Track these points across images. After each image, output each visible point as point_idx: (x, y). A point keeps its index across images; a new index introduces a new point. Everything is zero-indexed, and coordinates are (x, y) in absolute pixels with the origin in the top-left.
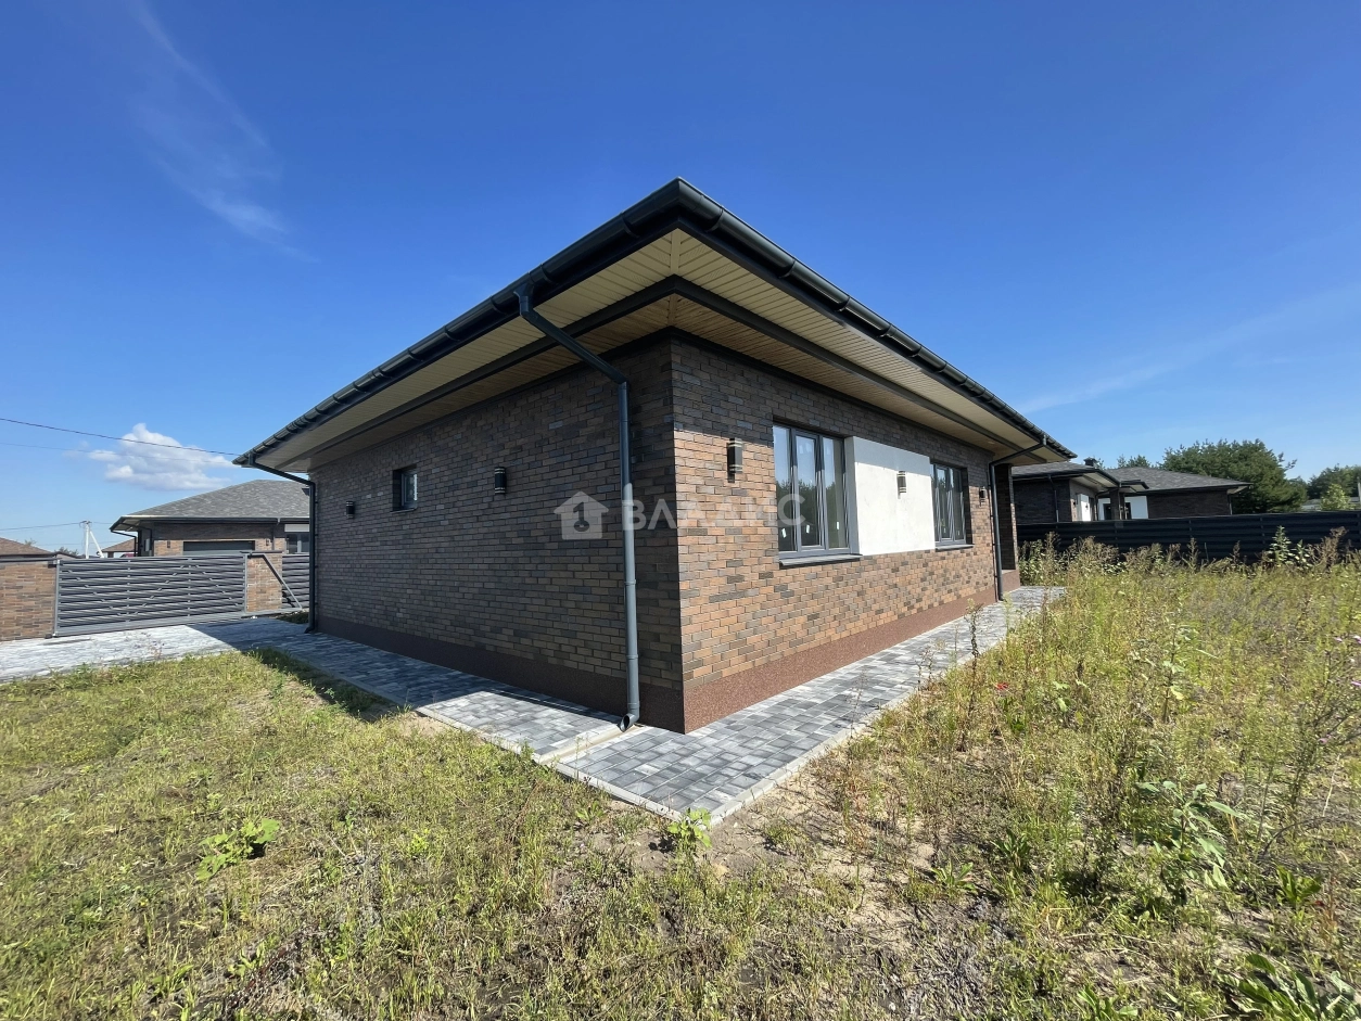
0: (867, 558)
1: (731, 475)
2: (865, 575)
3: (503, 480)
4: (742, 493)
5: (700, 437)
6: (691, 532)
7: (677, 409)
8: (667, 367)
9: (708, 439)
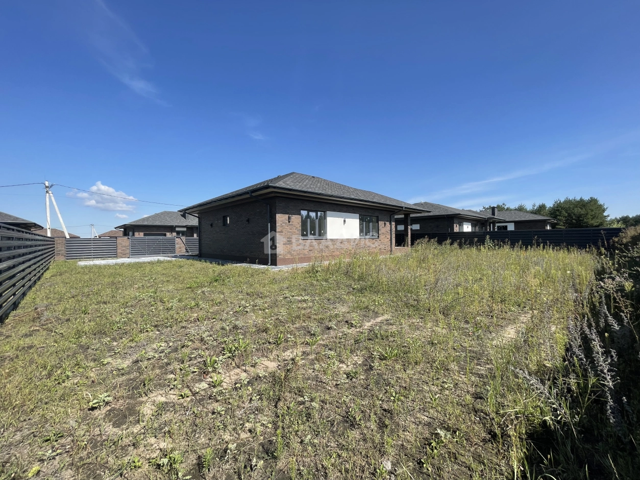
1: (289, 222)
3: (248, 221)
4: (292, 225)
5: (282, 215)
6: (279, 232)
7: (277, 210)
8: (275, 203)
9: (284, 215)
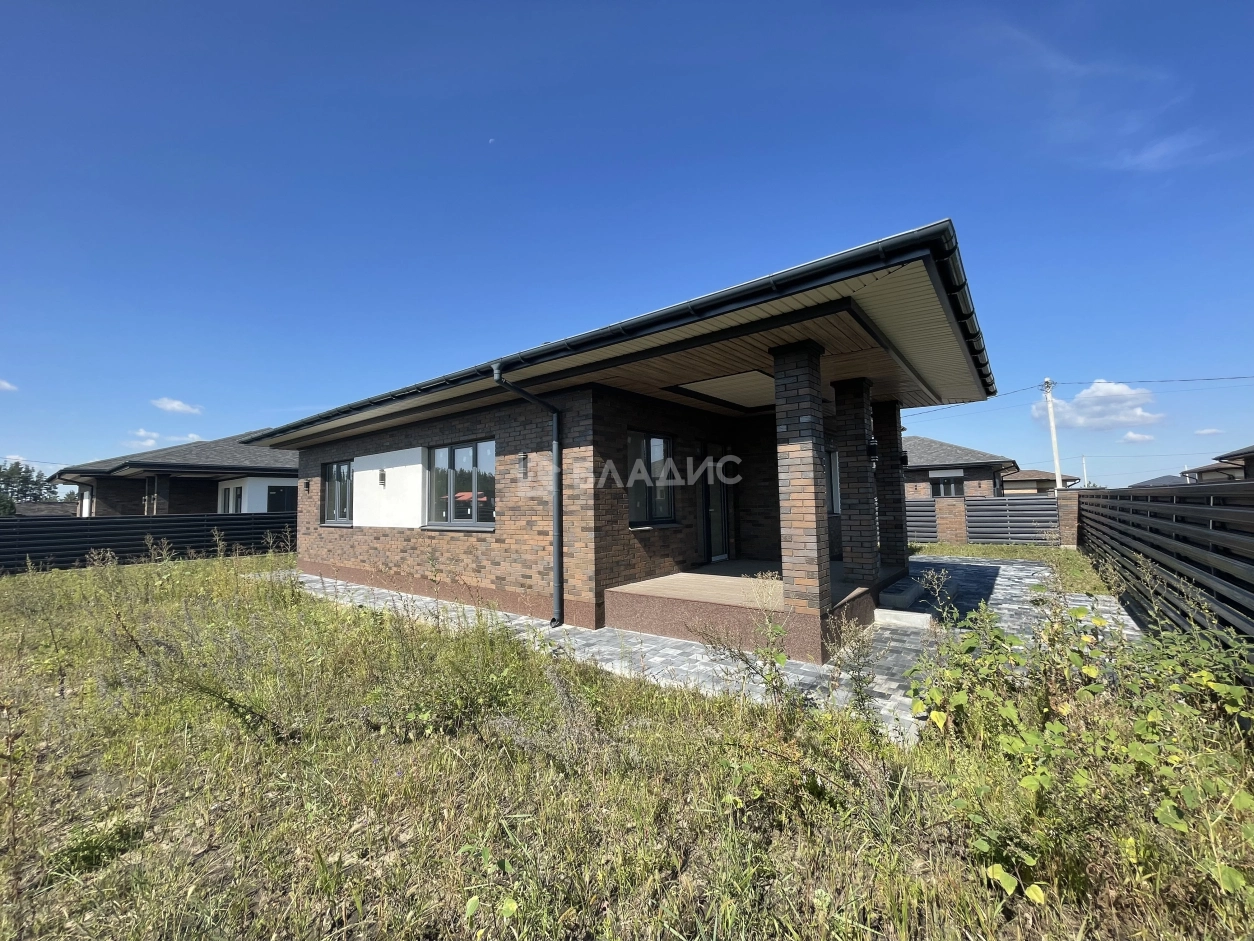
0: (357, 527)
2: (355, 537)
